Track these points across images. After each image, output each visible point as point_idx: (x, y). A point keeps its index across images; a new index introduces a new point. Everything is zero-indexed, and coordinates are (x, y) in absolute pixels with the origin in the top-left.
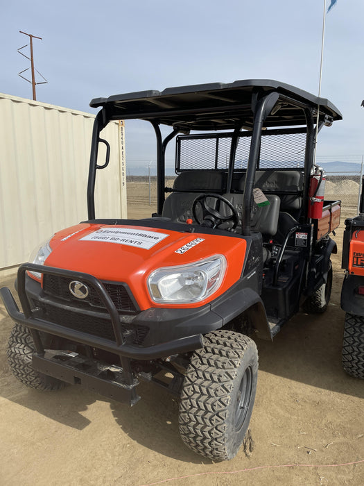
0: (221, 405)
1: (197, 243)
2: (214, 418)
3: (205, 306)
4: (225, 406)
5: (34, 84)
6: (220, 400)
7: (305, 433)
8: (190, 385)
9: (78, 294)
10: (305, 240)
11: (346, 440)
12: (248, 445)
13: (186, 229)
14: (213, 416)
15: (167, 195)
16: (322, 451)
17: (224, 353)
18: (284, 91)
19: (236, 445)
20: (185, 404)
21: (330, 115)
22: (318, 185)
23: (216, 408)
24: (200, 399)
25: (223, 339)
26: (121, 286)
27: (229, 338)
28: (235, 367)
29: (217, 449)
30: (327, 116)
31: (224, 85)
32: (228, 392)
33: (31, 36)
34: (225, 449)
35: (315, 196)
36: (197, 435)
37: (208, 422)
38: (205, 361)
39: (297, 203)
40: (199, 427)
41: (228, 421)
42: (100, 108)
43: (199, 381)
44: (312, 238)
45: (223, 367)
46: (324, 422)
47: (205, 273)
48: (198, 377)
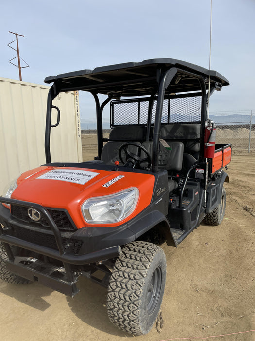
0: (136, 296)
1: (119, 179)
2: (131, 306)
3: (122, 225)
4: (139, 296)
5: (20, 68)
6: (135, 293)
7: (201, 314)
8: (114, 281)
9: (34, 218)
10: (202, 174)
11: (231, 319)
12: (159, 323)
13: (113, 169)
14: (130, 304)
15: (105, 143)
16: (213, 327)
17: (138, 258)
18: (180, 66)
19: (149, 324)
20: (111, 295)
21: (219, 82)
22: (210, 133)
23: (132, 298)
24: (121, 292)
25: (138, 248)
26: (63, 212)
27: (143, 247)
28: (146, 268)
29: (134, 328)
30: (217, 83)
31: (136, 63)
32: (141, 286)
33: (17, 34)
34: (140, 327)
35: (208, 141)
36: (119, 318)
37: (126, 308)
38: (125, 264)
39: (197, 147)
40: (121, 312)
41: (141, 308)
42: (52, 84)
43: (120, 279)
44: (207, 172)
45: (138, 269)
46: (216, 306)
47: (123, 201)
48: (119, 276)
